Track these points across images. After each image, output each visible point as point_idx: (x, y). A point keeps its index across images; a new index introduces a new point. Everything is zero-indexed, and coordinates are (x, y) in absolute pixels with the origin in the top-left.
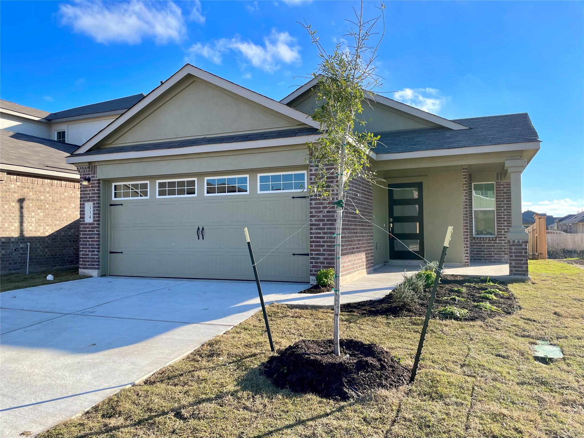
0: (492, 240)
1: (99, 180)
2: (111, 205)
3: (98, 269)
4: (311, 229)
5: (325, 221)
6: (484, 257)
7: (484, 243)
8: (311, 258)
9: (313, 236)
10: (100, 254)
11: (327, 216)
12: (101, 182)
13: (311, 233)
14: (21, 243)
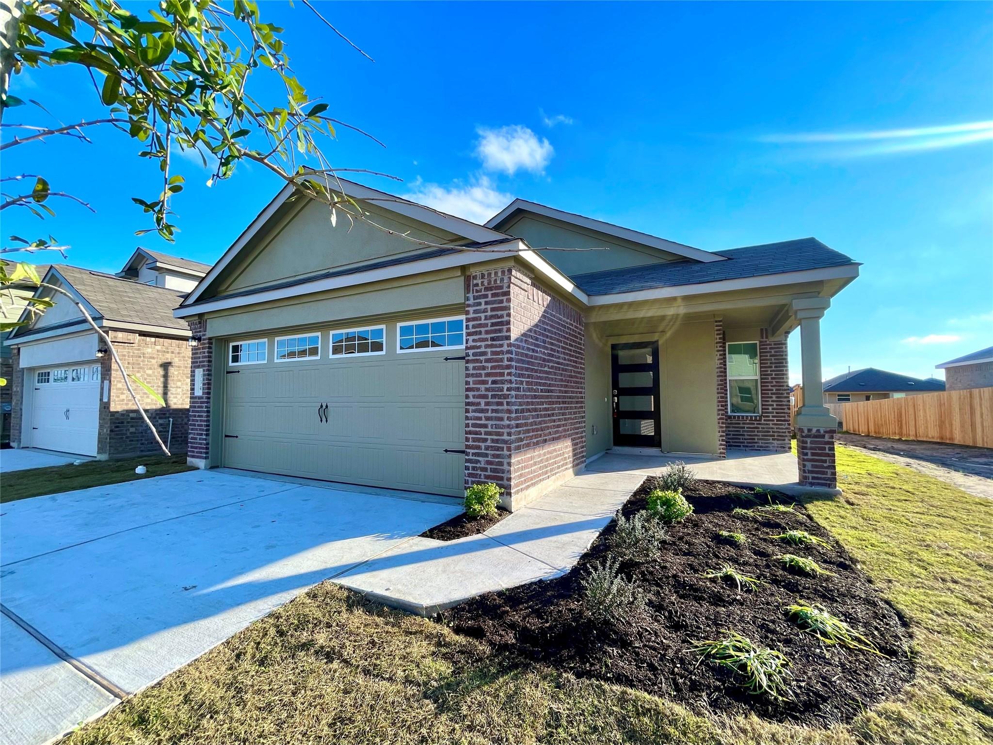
0: (756, 420)
1: (210, 339)
2: (228, 372)
3: (206, 458)
4: (467, 411)
5: (488, 398)
6: (744, 443)
7: (744, 424)
8: (467, 461)
9: (471, 422)
10: (210, 437)
11: (493, 390)
12: (214, 341)
13: (467, 418)
14: (160, 418)
